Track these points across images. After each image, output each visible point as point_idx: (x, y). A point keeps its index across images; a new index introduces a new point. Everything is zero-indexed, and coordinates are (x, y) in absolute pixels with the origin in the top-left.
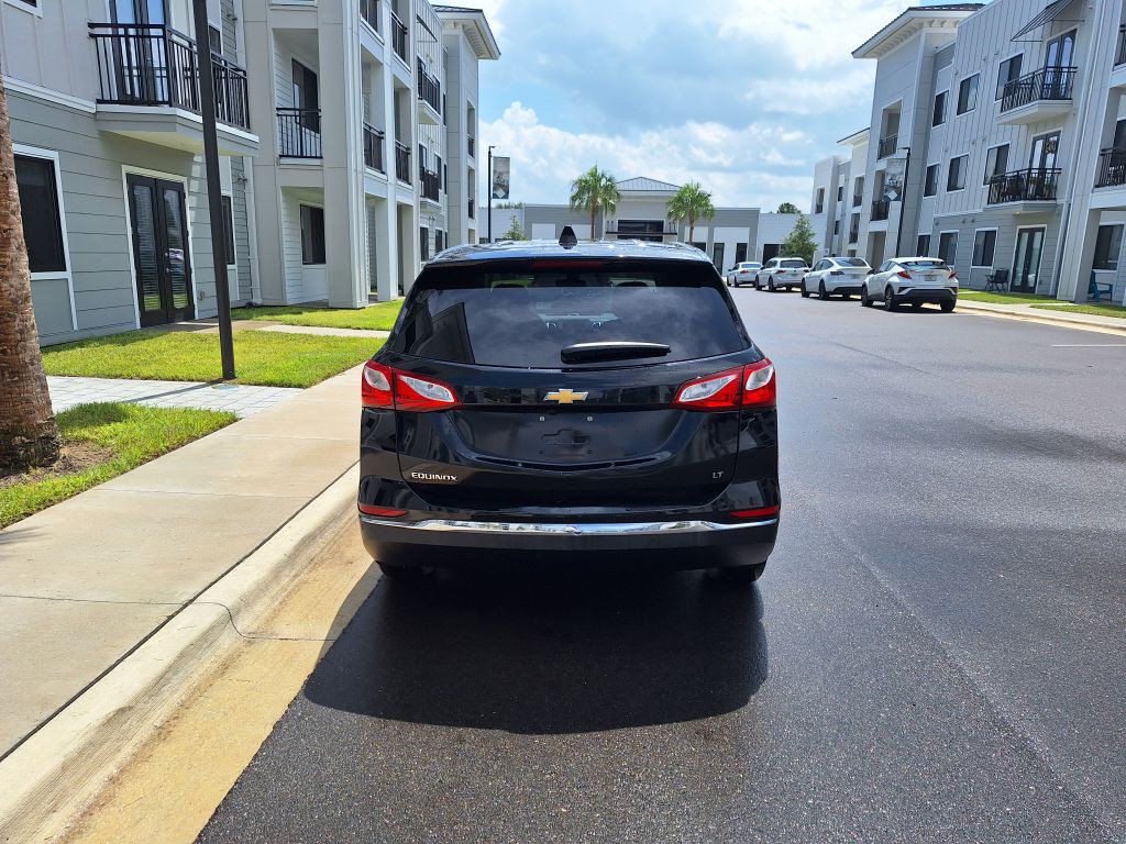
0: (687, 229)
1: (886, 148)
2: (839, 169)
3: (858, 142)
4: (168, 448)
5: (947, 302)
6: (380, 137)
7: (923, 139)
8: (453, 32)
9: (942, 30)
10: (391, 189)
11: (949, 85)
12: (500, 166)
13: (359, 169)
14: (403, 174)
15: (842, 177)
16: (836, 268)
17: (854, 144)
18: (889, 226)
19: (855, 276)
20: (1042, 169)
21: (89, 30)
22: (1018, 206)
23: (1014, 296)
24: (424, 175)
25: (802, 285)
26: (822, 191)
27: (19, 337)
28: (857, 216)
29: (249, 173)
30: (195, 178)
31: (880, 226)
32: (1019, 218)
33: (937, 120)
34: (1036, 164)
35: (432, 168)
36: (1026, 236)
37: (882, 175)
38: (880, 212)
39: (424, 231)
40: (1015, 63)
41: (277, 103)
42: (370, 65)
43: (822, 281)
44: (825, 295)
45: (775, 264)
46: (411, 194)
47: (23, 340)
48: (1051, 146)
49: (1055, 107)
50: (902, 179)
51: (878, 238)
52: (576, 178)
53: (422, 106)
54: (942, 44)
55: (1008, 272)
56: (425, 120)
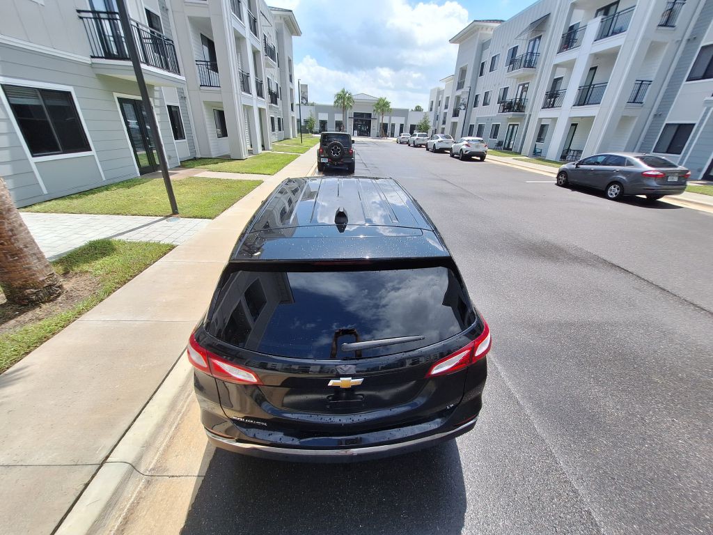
0: (381, 117)
1: (460, 86)
2: (440, 92)
3: (448, 81)
4: (131, 276)
5: (482, 157)
6: (248, 76)
7: (475, 81)
8: (279, 21)
9: (485, 32)
10: (254, 101)
11: (487, 59)
12: (304, 89)
13: (238, 92)
14: (260, 94)
15: (441, 96)
16: (440, 139)
17: (446, 82)
18: (460, 120)
19: (447, 143)
20: (521, 99)
21: (78, 14)
22: (510, 114)
23: (505, 152)
24: (270, 92)
25: (426, 145)
26: (432, 102)
27: (10, 233)
28: (446, 113)
29: (186, 94)
30: (156, 98)
31: (455, 119)
32: (509, 119)
33: (481, 75)
34: (518, 97)
35: (274, 89)
36: (511, 127)
37: (458, 98)
38: (456, 114)
39: (272, 119)
40: (515, 49)
41: (196, 57)
42: (239, 39)
43: (434, 144)
44: (436, 151)
45: (416, 135)
46: (264, 103)
47: (15, 235)
48: (525, 89)
49: (529, 71)
50: (467, 101)
51: (455, 124)
52: (336, 93)
53: (266, 59)
54: (486, 39)
55: (502, 142)
56: (268, 66)
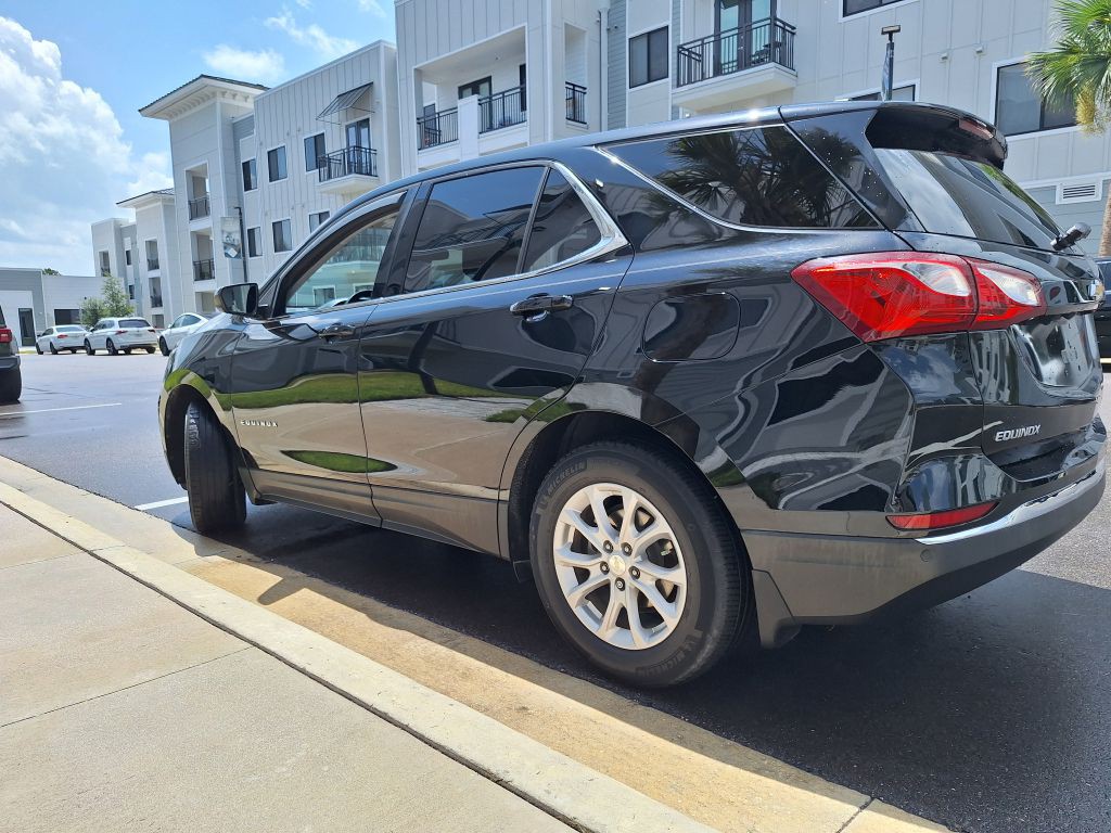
1: (198, 210)
2: (121, 231)
3: (144, 204)
7: (236, 201)
9: (232, 102)
11: (255, 154)
15: (128, 240)
17: (136, 207)
26: (105, 256)
28: (155, 280)
31: (206, 285)
33: (248, 186)
37: (200, 236)
38: (203, 272)
40: (319, 140)
43: (109, 339)
50: (238, 237)
54: (240, 116)
